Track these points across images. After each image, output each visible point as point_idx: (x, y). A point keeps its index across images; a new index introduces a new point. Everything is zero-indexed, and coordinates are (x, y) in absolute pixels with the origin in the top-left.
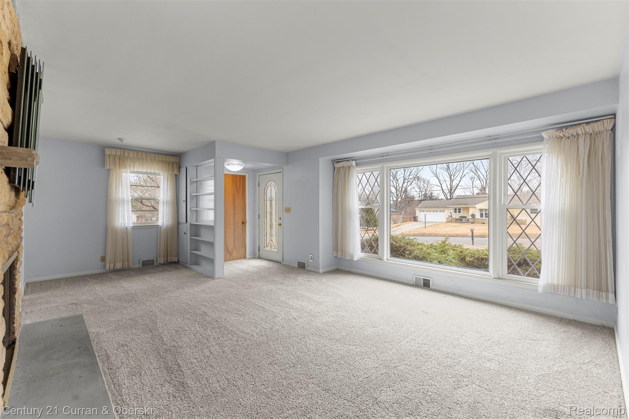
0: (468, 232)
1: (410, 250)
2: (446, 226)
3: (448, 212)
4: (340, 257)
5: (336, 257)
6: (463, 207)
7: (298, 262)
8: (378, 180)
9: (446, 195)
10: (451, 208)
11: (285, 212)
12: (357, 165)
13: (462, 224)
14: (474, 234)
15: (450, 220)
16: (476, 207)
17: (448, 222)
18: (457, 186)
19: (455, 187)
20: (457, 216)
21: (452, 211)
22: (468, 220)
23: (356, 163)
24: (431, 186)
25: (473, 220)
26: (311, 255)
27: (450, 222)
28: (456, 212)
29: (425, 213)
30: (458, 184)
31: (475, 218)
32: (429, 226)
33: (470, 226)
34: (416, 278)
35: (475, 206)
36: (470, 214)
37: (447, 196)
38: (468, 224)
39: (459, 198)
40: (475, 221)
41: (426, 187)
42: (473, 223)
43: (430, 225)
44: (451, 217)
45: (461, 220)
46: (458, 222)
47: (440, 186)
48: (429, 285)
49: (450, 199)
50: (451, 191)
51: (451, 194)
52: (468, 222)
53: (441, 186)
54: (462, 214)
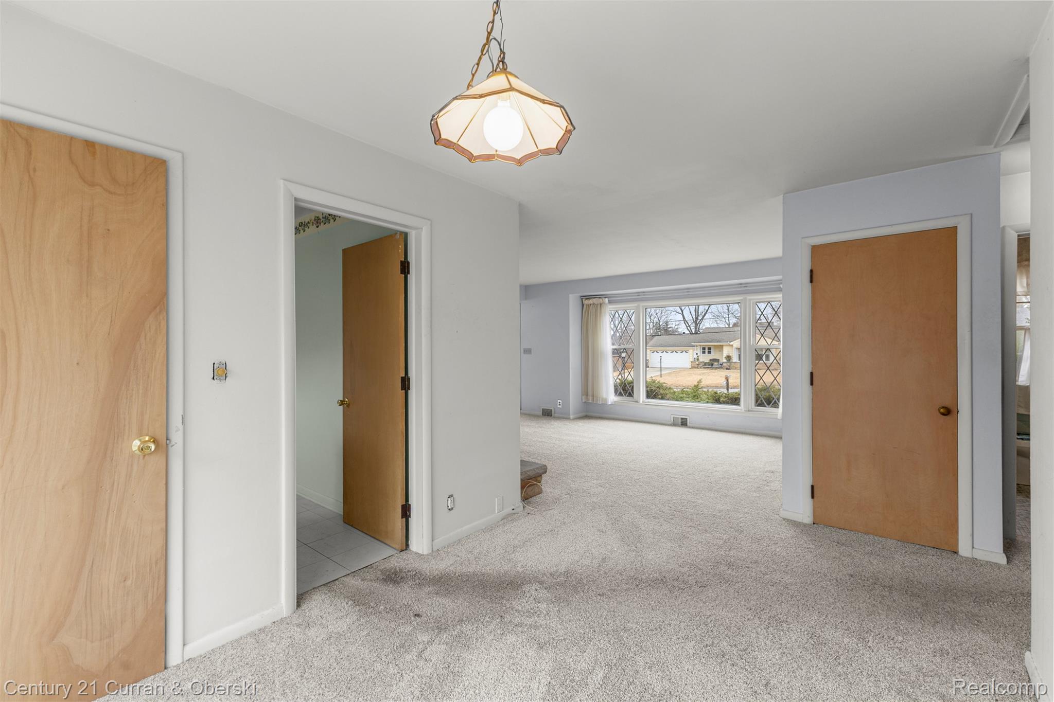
0: (722, 382)
1: (662, 394)
2: (691, 374)
3: (693, 354)
4: (590, 402)
5: (585, 402)
6: (715, 345)
7: (543, 409)
8: (633, 319)
9: (689, 326)
10: (697, 346)
11: (524, 353)
12: (610, 302)
13: (714, 370)
14: (730, 385)
15: (697, 365)
16: (732, 345)
17: (693, 367)
18: (706, 313)
19: (703, 314)
20: (706, 358)
21: (699, 351)
22: (721, 365)
23: (609, 301)
24: (666, 313)
25: (729, 364)
26: (559, 401)
27: (695, 368)
28: (705, 353)
29: (660, 354)
30: (707, 310)
31: (731, 361)
32: (665, 374)
33: (724, 373)
34: (674, 418)
35: (731, 343)
36: (725, 355)
37: (690, 328)
38: (722, 370)
39: (709, 331)
40: (732, 366)
41: (659, 314)
42: (729, 369)
43: (667, 372)
44: (698, 359)
45: (712, 365)
46: (707, 368)
47: (681, 312)
48: (687, 423)
49: (696, 333)
50: (696, 321)
51: (696, 324)
52: (721, 368)
53: (683, 313)
54: (714, 355)
